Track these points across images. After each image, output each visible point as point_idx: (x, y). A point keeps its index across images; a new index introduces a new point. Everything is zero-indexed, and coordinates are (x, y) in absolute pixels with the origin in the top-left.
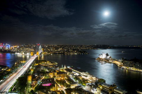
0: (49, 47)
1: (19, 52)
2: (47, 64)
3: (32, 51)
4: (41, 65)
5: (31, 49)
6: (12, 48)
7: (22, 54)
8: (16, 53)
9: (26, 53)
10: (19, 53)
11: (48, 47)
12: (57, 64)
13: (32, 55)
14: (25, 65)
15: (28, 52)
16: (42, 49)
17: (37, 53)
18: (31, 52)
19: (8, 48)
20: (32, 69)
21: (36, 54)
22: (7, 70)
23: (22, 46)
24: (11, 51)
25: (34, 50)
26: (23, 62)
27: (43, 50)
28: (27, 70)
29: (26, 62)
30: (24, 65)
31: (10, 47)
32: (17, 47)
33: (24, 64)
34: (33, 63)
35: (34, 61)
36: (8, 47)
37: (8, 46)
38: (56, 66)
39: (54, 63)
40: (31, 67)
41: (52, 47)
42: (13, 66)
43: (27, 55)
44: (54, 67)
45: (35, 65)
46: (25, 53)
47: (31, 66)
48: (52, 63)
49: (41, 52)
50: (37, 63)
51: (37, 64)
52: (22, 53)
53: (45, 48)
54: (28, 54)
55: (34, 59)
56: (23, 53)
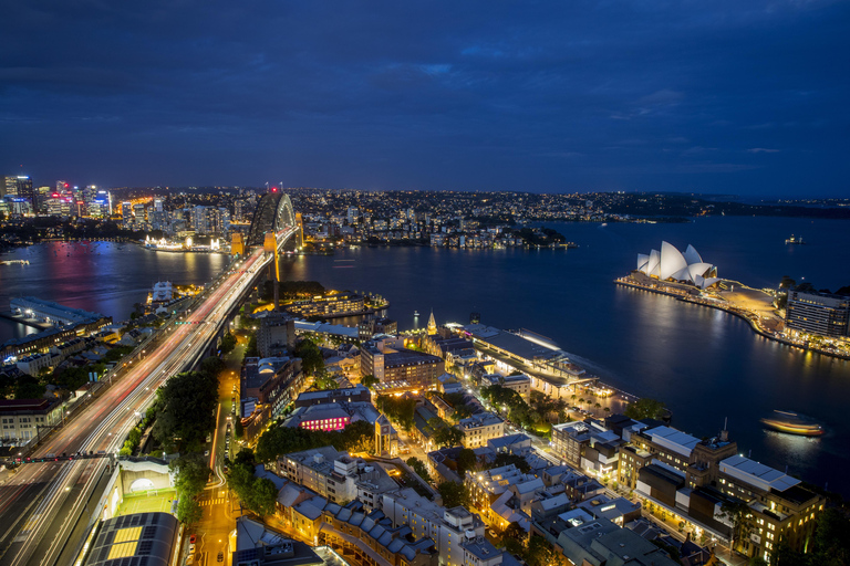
0: (336, 205)
1: (167, 237)
2: (326, 303)
3: (238, 229)
4: (296, 310)
5: (232, 213)
6: (126, 211)
7: (180, 246)
8: (148, 241)
9: (206, 241)
10: (163, 241)
11: (330, 207)
12: (385, 303)
13: (240, 249)
14: (199, 312)
15: (217, 235)
16: (299, 215)
17: (268, 243)
18: (236, 236)
19: (104, 211)
20: (241, 332)
21: (261, 243)
22: (106, 339)
23: (181, 201)
24: (120, 227)
25: (252, 219)
26: (191, 293)
27: (305, 221)
28: (215, 338)
29: (207, 293)
30: (194, 307)
31: (114, 207)
32: (152, 203)
33: (195, 303)
34: (244, 298)
35: (249, 289)
36: (102, 206)
37: (103, 197)
38: (378, 320)
39: (368, 299)
40: (235, 324)
41: (354, 203)
42: (133, 316)
43: (212, 251)
44: (366, 323)
45: (259, 310)
46: (197, 239)
47: (237, 317)
48: (353, 298)
49: (291, 232)
50: (268, 298)
51: (271, 307)
52: (183, 239)
53: (314, 212)
54: (215, 244)
55: (251, 276)
56: (189, 242)
